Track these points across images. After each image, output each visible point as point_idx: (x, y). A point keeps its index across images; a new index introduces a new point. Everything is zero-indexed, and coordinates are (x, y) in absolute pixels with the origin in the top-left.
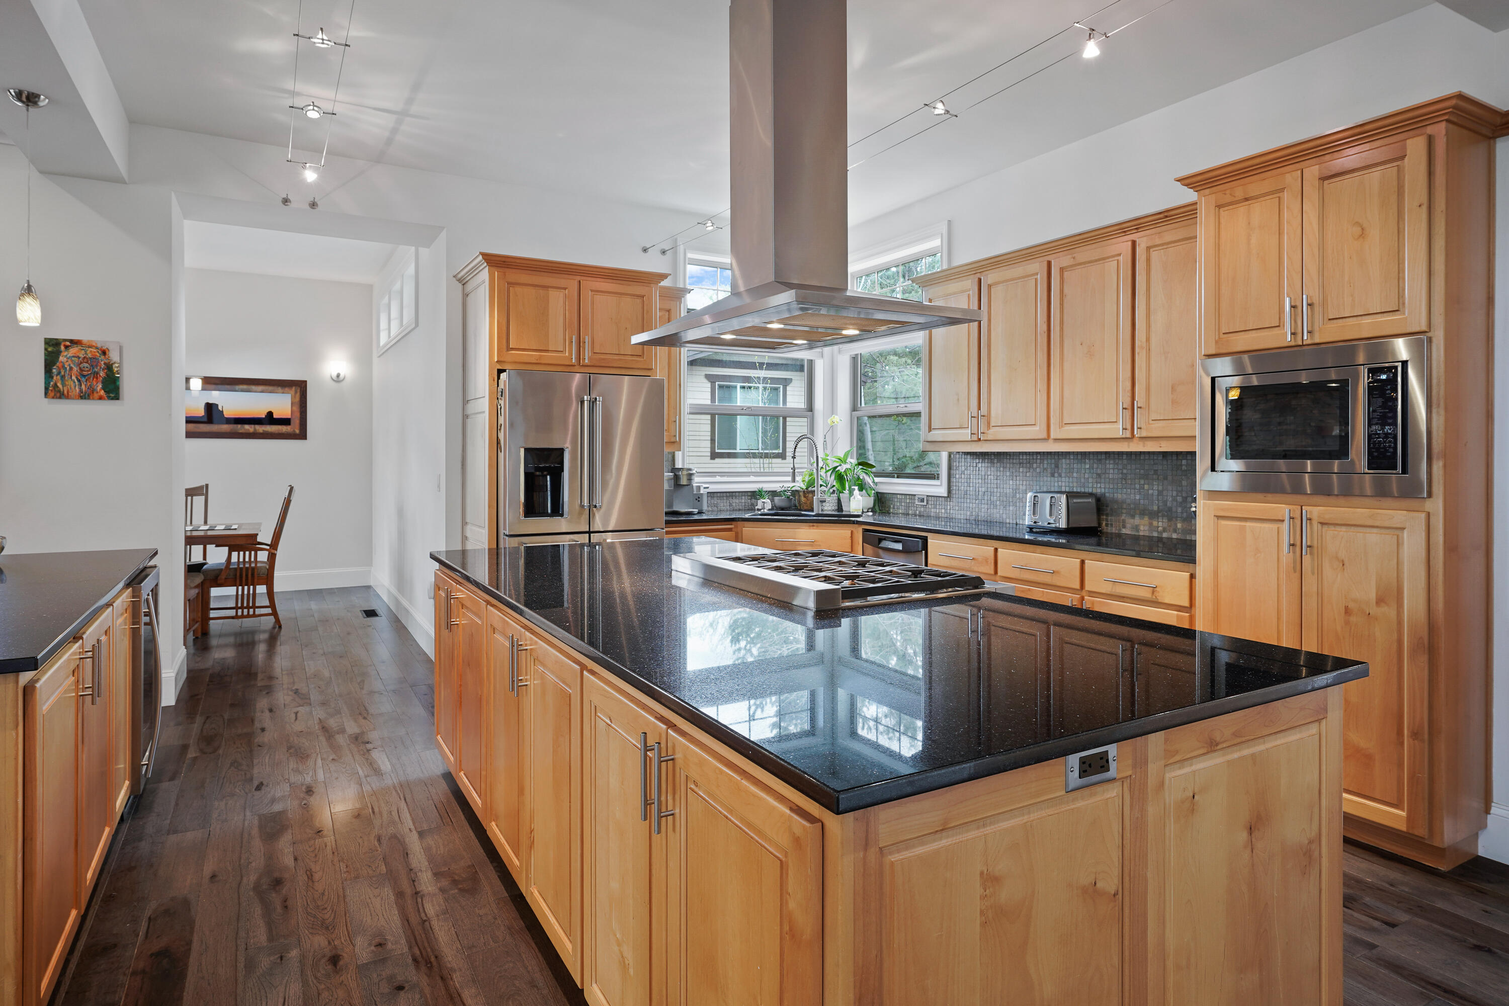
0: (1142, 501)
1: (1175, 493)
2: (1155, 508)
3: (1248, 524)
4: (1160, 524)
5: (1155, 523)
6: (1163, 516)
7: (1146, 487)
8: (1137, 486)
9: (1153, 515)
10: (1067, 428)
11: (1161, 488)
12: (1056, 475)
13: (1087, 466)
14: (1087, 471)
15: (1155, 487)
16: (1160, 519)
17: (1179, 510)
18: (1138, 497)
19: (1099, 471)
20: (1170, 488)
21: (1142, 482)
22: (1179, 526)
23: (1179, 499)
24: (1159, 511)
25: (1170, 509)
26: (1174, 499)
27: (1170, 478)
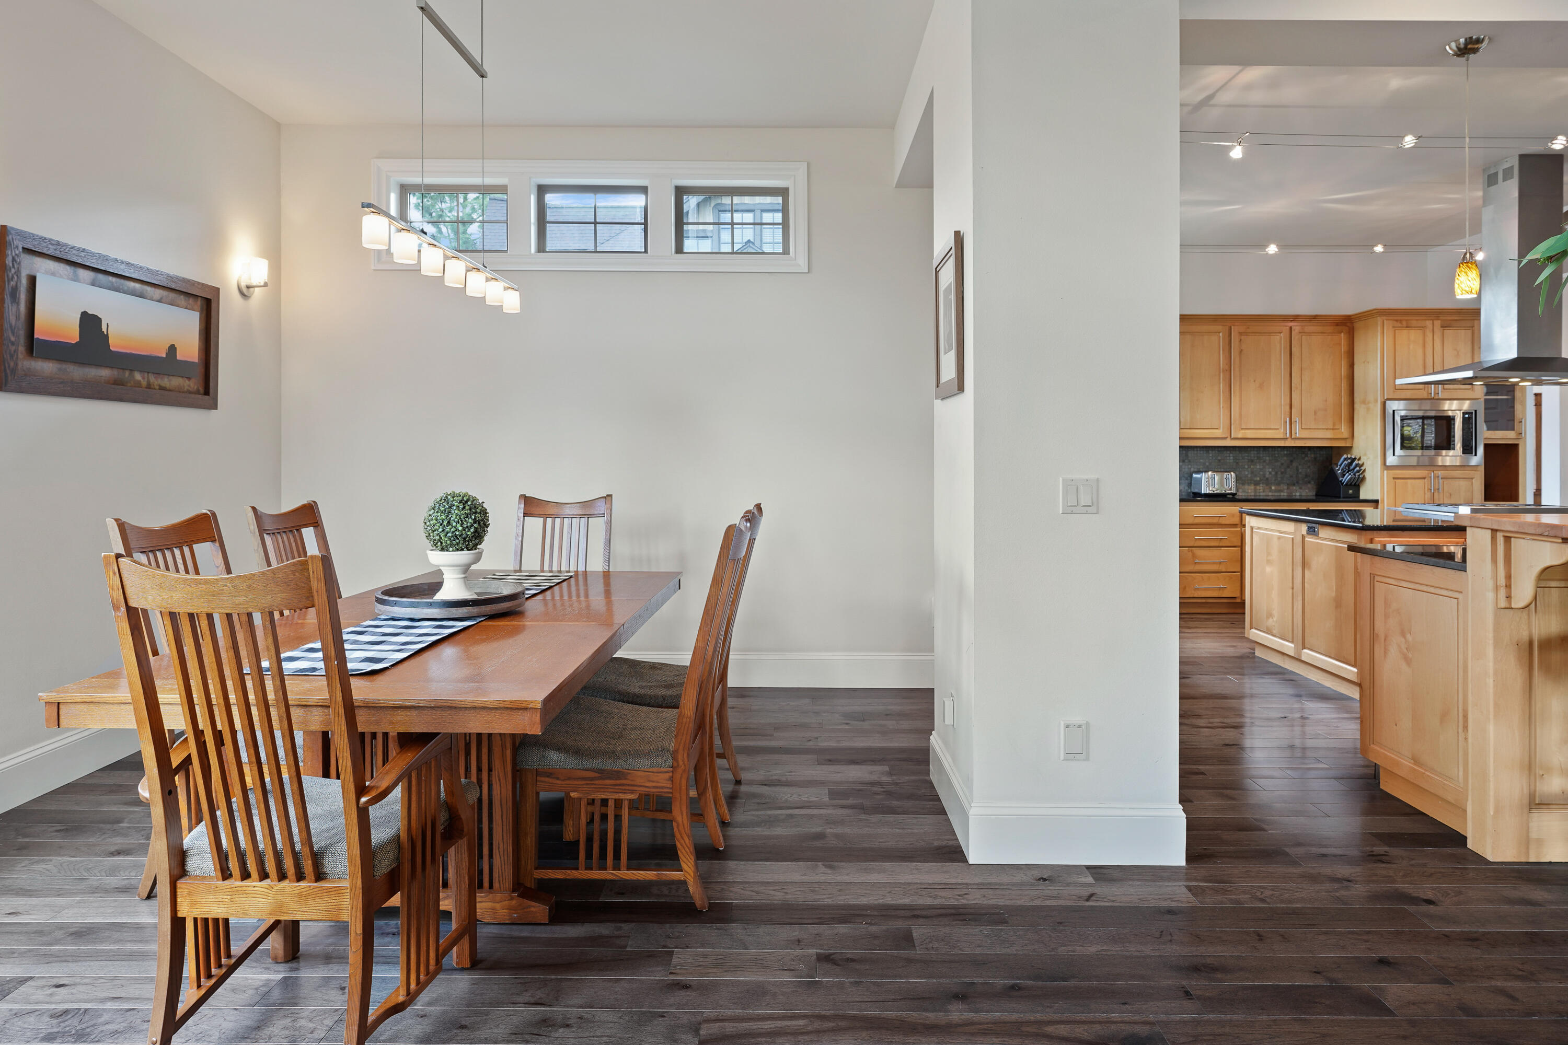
0: (1249, 476)
1: (1270, 470)
2: (1258, 479)
3: (1409, 481)
4: (1261, 488)
5: (1258, 487)
6: (1263, 483)
7: (1252, 467)
8: (1246, 467)
9: (1256, 484)
10: (1243, 431)
11: (1261, 467)
12: (1186, 461)
13: (1211, 455)
14: (1211, 458)
15: (1258, 467)
16: (1261, 485)
17: (1274, 479)
18: (1247, 473)
19: (1219, 458)
20: (1267, 467)
21: (1249, 463)
22: (1273, 488)
23: (1273, 473)
24: (1260, 480)
25: (1267, 479)
26: (1270, 473)
27: (1267, 462)
